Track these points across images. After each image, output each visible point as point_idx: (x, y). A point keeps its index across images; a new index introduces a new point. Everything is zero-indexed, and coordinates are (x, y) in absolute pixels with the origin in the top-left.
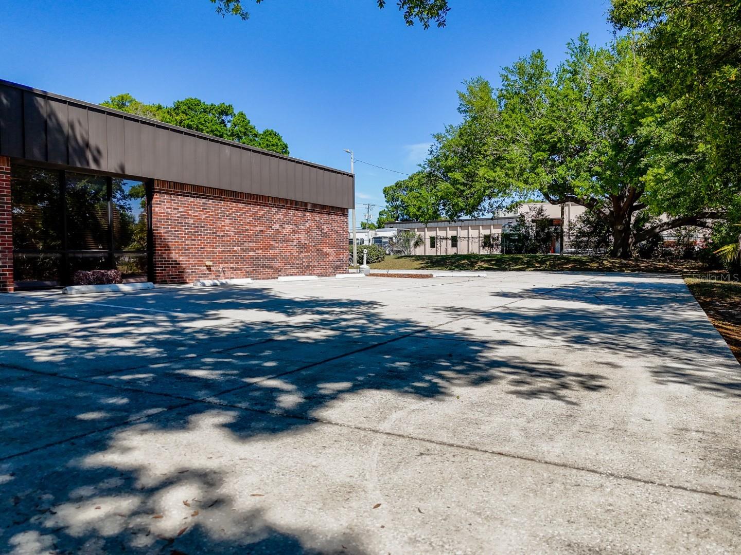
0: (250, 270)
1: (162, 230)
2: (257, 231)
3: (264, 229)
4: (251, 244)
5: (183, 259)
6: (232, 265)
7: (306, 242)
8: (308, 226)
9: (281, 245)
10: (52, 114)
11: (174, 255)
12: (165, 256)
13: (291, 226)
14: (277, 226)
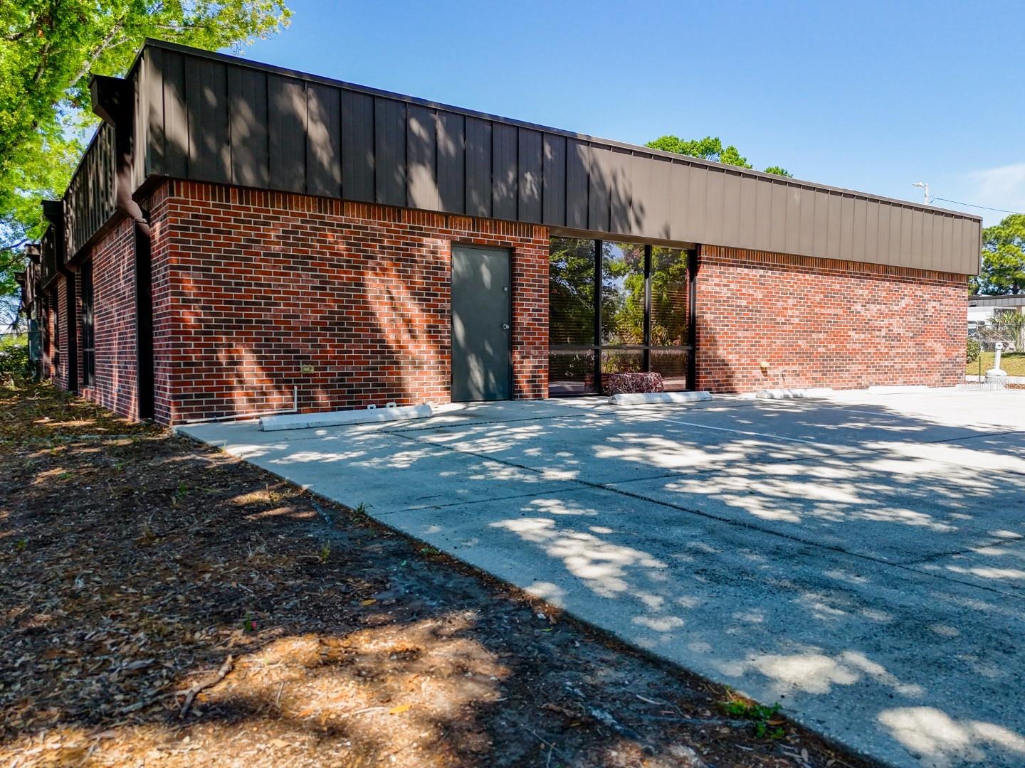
0: (818, 375)
1: (708, 317)
2: (830, 314)
3: (840, 312)
4: (821, 335)
5: (732, 358)
6: (795, 368)
7: (901, 331)
8: (904, 306)
9: (863, 336)
10: (595, 165)
11: (721, 352)
12: (710, 352)
13: (878, 307)
14: (858, 307)
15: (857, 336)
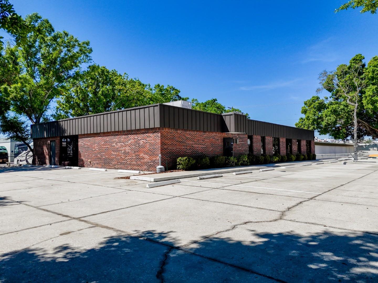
4: (103, 153)
5: (84, 159)
6: (97, 162)
7: (129, 151)
9: (116, 153)
12: (80, 158)
13: (121, 144)
14: (114, 144)
15: (114, 153)
